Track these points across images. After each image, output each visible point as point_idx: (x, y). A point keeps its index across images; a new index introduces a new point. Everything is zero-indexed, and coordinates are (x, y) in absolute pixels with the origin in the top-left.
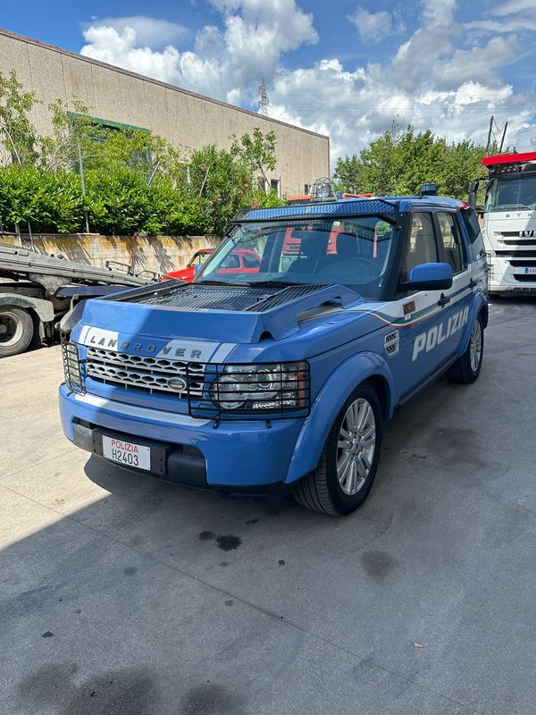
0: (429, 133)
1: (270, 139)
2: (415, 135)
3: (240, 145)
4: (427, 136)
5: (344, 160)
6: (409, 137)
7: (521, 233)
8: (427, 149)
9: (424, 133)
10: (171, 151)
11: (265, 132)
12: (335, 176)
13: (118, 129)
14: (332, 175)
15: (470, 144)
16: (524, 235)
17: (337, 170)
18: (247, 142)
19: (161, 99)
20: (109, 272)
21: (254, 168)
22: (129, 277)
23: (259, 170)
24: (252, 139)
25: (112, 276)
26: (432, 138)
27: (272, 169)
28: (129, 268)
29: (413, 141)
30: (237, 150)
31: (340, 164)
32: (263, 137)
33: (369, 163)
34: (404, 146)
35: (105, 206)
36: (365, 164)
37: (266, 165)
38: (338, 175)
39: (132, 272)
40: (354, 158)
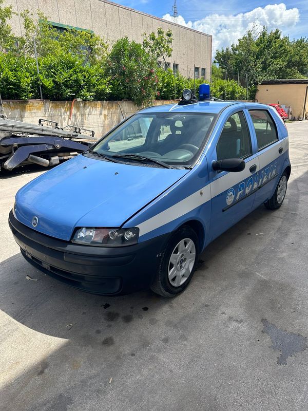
0: (277, 31)
1: (169, 35)
2: (268, 33)
3: (148, 40)
4: (276, 33)
5: (220, 51)
6: (264, 34)
8: (275, 42)
9: (274, 31)
10: (103, 45)
11: (166, 31)
12: (215, 62)
13: (66, 30)
14: (213, 61)
15: (305, 40)
17: (216, 58)
18: (153, 39)
19: (102, 10)
20: (40, 127)
21: (158, 55)
22: (56, 130)
23: (162, 57)
24: (157, 36)
25: (43, 130)
26: (280, 35)
27: (169, 56)
28: (57, 124)
29: (266, 37)
30: (147, 43)
31: (218, 54)
32: (165, 34)
33: (237, 52)
34: (261, 41)
35: (53, 81)
36: (235, 53)
37: (166, 53)
38: (217, 61)
39: (59, 126)
40: (227, 49)
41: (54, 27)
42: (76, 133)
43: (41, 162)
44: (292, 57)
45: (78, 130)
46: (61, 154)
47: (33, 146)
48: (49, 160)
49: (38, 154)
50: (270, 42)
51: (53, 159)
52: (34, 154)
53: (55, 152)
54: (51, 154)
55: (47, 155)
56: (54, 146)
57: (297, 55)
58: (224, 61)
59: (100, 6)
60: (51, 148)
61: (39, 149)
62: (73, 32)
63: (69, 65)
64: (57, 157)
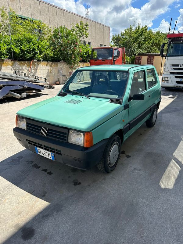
1: (87, 25)
2: (141, 27)
3: (75, 27)
4: (145, 27)
5: (115, 36)
6: (139, 27)
7: (180, 65)
8: (145, 32)
9: (144, 26)
10: (48, 29)
11: (84, 23)
12: (111, 42)
13: (27, 20)
14: (110, 41)
16: (181, 66)
17: (112, 39)
18: (78, 27)
19: (46, 9)
20: (16, 75)
21: (80, 36)
22: (25, 77)
23: (82, 37)
24: (79, 25)
25: (17, 77)
26: (147, 28)
27: (87, 37)
28: (25, 74)
29: (140, 29)
30: (74, 30)
31: (113, 37)
32: (84, 25)
33: (124, 37)
34: (137, 31)
35: (20, 49)
36: (123, 38)
37: (85, 36)
38: (113, 41)
39: (26, 75)
40: (118, 35)
41: (19, 17)
42: (36, 79)
43: (16, 96)
44: (154, 41)
45: (37, 78)
46: (27, 91)
47: (12, 86)
48: (21, 94)
49: (14, 91)
50: (142, 32)
51: (23, 94)
52: (11, 91)
53: (24, 90)
54: (22, 91)
55: (19, 92)
56: (23, 87)
57: (157, 40)
58: (117, 41)
59: (45, 7)
60: (22, 88)
61: (15, 88)
62: (31, 21)
63: (29, 41)
64: (25, 93)
